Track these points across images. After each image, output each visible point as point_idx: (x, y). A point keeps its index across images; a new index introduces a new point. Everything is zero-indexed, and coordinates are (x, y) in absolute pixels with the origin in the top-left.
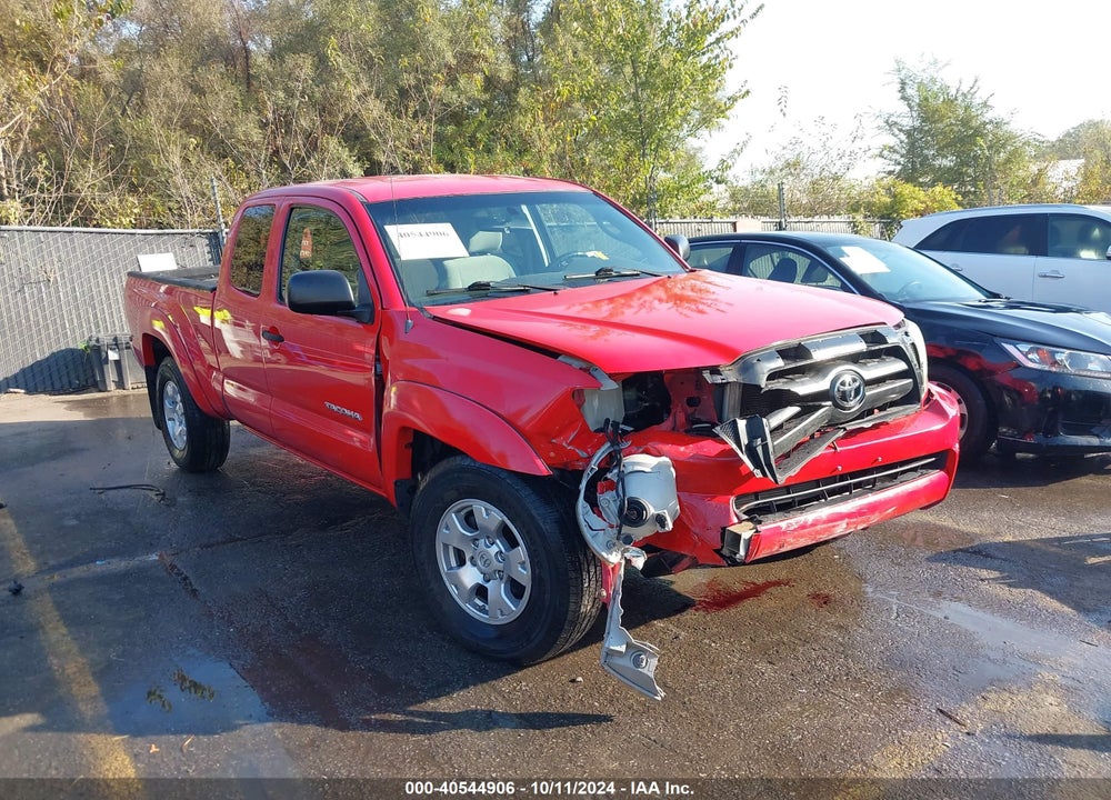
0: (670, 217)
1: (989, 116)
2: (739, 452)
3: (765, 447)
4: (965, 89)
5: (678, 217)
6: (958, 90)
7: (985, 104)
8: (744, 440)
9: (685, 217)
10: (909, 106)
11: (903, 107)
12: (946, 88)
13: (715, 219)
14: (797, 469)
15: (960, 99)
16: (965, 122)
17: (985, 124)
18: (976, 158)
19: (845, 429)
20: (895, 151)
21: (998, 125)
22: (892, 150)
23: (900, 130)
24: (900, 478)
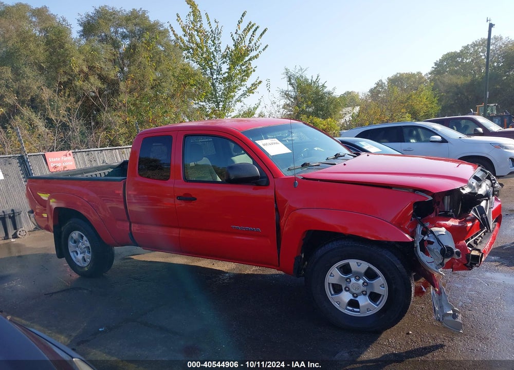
1: (325, 90)
4: (314, 80)
6: (311, 80)
7: (323, 86)
10: (293, 87)
11: (290, 88)
12: (306, 80)
15: (313, 84)
16: (317, 93)
17: (324, 93)
18: (323, 107)
20: (290, 106)
21: (329, 93)
22: (288, 105)
23: (291, 97)
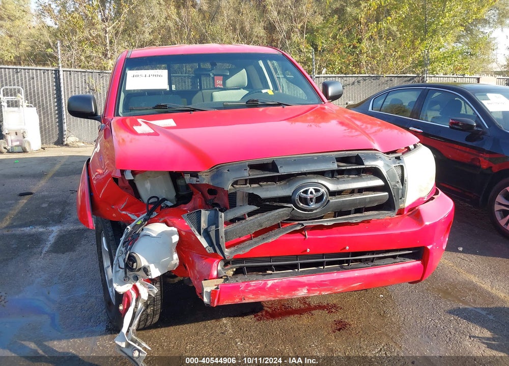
0: (437, 74)
2: (196, 233)
3: (217, 232)
5: (442, 74)
8: (204, 225)
9: (446, 74)
13: (466, 76)
14: (247, 250)
19: (303, 225)
24: (376, 262)
